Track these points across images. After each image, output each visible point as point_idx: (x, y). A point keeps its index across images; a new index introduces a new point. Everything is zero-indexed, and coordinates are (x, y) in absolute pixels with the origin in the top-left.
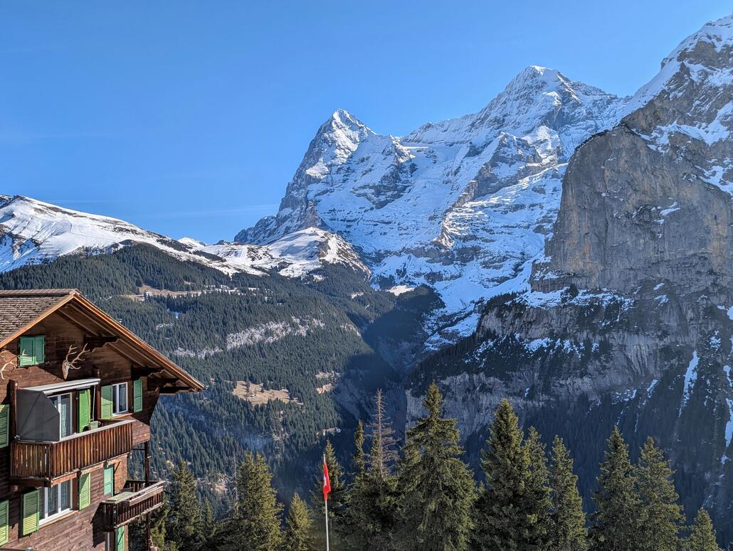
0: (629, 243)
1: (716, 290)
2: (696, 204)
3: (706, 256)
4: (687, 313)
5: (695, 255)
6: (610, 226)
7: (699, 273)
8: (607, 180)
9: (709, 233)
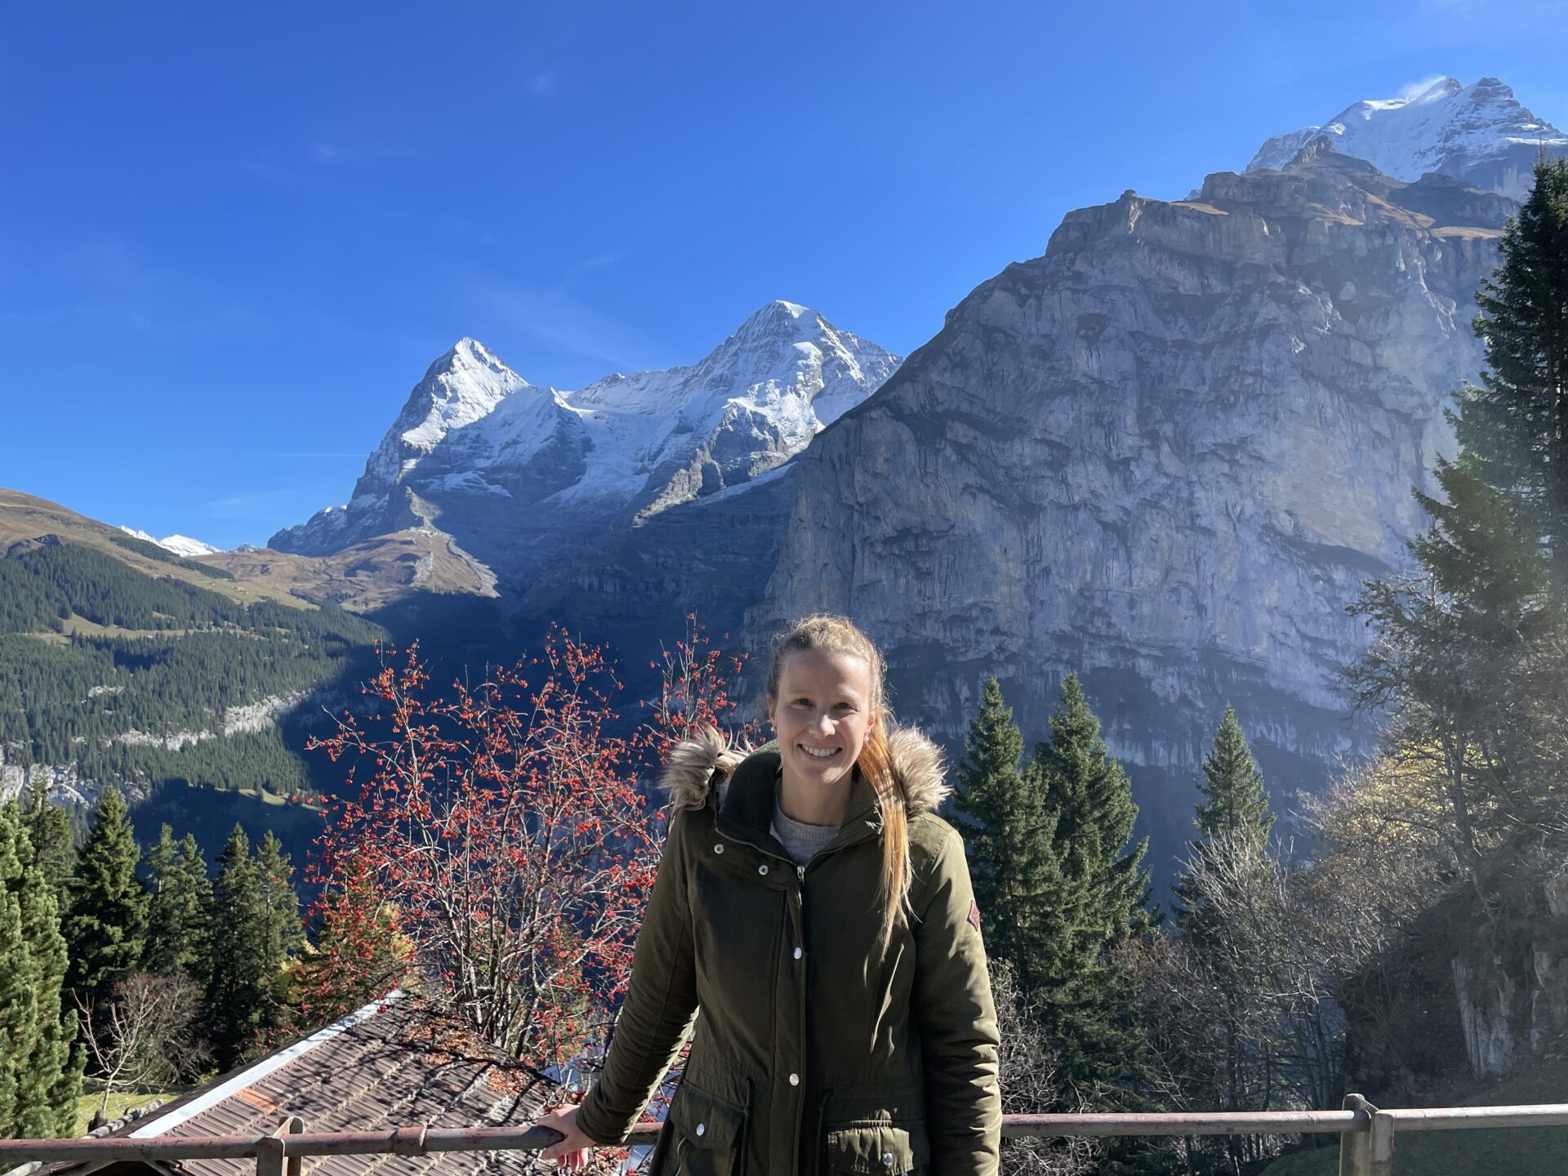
0: (884, 583)
1: (1002, 657)
2: (979, 530)
3: (991, 606)
4: (960, 690)
5: (975, 605)
6: (859, 556)
7: (980, 631)
8: (857, 486)
9: (995, 573)
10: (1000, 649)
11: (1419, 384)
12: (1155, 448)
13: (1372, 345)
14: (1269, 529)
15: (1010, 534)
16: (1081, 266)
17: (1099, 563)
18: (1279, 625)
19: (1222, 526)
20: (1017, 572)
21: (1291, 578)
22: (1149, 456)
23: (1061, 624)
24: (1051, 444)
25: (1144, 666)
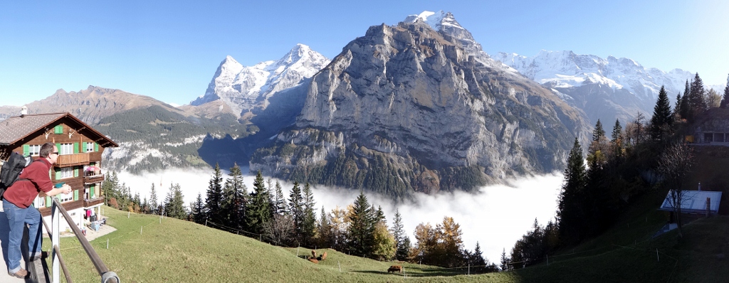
3: (353, 117)
5: (350, 116)
9: (354, 109)
10: (355, 127)
11: (440, 73)
12: (390, 82)
13: (431, 64)
14: (412, 101)
15: (358, 100)
16: (373, 39)
17: (377, 107)
18: (413, 122)
19: (403, 101)
20: (359, 109)
21: (416, 112)
22: (388, 84)
23: (369, 121)
24: (367, 80)
25: (386, 131)
